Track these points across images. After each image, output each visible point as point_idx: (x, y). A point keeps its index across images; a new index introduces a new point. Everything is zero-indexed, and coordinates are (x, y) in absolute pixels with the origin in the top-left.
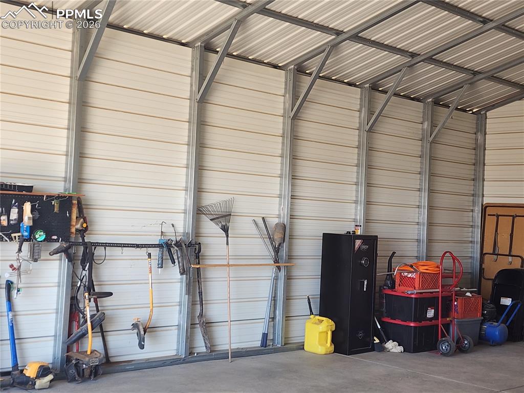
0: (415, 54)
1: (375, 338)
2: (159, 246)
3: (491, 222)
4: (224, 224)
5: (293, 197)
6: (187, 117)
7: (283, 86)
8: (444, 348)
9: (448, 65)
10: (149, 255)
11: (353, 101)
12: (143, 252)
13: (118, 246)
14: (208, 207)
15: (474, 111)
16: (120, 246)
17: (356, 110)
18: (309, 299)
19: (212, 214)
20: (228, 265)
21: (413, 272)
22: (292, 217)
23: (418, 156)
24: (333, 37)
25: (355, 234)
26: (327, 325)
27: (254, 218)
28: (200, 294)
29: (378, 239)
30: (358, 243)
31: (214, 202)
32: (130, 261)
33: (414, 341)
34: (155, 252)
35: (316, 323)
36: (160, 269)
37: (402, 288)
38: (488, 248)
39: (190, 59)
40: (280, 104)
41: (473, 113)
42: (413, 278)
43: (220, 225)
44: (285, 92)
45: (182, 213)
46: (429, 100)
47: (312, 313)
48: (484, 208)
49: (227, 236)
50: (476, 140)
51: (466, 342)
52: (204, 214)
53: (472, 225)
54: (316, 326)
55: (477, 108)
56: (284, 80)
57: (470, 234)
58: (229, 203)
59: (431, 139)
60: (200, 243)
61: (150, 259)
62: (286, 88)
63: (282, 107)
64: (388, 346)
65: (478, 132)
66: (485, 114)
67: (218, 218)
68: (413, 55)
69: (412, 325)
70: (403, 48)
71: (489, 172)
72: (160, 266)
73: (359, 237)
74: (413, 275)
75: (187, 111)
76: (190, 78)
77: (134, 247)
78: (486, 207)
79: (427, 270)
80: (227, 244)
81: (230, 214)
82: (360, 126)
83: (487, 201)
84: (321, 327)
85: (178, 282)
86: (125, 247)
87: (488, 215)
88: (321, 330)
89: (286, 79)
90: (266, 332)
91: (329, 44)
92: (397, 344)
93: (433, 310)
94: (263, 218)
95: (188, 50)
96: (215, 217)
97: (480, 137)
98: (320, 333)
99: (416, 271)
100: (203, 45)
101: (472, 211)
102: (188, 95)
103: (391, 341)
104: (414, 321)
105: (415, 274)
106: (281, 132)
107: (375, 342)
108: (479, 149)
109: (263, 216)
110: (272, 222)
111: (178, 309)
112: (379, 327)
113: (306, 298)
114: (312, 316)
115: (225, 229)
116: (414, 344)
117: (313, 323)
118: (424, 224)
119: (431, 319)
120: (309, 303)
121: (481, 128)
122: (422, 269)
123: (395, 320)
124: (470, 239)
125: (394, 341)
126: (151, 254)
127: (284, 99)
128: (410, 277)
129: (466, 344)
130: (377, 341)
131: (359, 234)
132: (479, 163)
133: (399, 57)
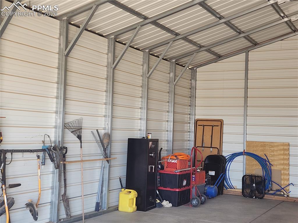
0: (178, 33)
1: (157, 200)
2: (43, 150)
3: (200, 129)
4: (79, 134)
5: (113, 117)
6: (56, 65)
7: (107, 48)
8: (194, 202)
9: (191, 42)
10: (38, 157)
11: (139, 59)
12: (35, 155)
13: (20, 152)
14: (69, 124)
15: (189, 68)
16: (21, 152)
17: (140, 64)
18: (120, 179)
19: (72, 128)
20: (82, 161)
21: (175, 160)
22: (112, 129)
23: (167, 92)
24: (142, 20)
25: (147, 138)
26: (133, 194)
27: (91, 130)
28: (65, 180)
29: (159, 141)
30: (150, 143)
31: (71, 120)
32: (24, 161)
33: (178, 200)
34: (41, 154)
35: (126, 194)
36: (43, 166)
37: (169, 169)
38: (199, 144)
39: (58, 27)
40: (105, 59)
41: (189, 69)
42: (175, 163)
43: (77, 135)
44: (108, 52)
45: (54, 128)
46: (173, 61)
47: (122, 187)
48: (196, 121)
49: (81, 142)
50: (191, 84)
51: (203, 198)
52: (67, 128)
53: (189, 131)
54: (127, 195)
55: (191, 66)
56: (107, 44)
57: (189, 136)
58: (80, 121)
59: (175, 83)
60: (67, 148)
61: (39, 160)
62: (108, 50)
63: (106, 61)
64: (164, 204)
65: (192, 79)
66: (196, 69)
67: (75, 131)
68: (177, 34)
69: (177, 190)
70: (173, 30)
71: (198, 102)
72: (43, 164)
73: (151, 140)
74: (175, 161)
75: (57, 61)
76: (58, 40)
77: (29, 152)
78: (197, 121)
79: (183, 158)
80: (81, 147)
81: (81, 129)
82: (143, 74)
83: (197, 117)
84: (130, 196)
85: (51, 174)
86: (25, 152)
87: (199, 125)
88: (130, 198)
89: (109, 43)
90: (99, 202)
91: (139, 25)
92: (169, 202)
93: (186, 181)
94: (97, 130)
95: (58, 22)
96: (74, 130)
97: (193, 81)
98: (130, 199)
99: (177, 159)
100: (68, 19)
101: (189, 123)
102: (57, 50)
103: (165, 201)
104: (178, 188)
105: (176, 160)
106: (106, 76)
107: (157, 202)
108: (193, 89)
109: (97, 129)
110: (102, 132)
111: (51, 192)
112: (158, 193)
113: (118, 178)
114: (123, 190)
115: (79, 137)
116: (178, 201)
117: (124, 194)
118: (171, 131)
119: (185, 186)
120: (121, 182)
121: (194, 77)
122: (180, 157)
123: (166, 188)
124: (188, 139)
125: (166, 201)
126: (40, 156)
127: (108, 56)
128: (173, 163)
129: (203, 199)
130: (158, 201)
131: (150, 138)
132: (193, 97)
133: (170, 35)
